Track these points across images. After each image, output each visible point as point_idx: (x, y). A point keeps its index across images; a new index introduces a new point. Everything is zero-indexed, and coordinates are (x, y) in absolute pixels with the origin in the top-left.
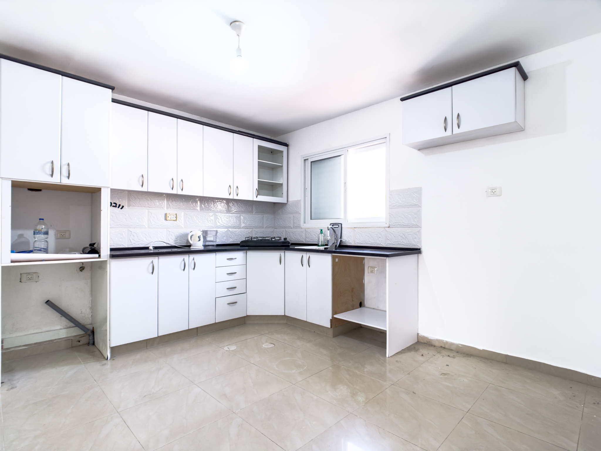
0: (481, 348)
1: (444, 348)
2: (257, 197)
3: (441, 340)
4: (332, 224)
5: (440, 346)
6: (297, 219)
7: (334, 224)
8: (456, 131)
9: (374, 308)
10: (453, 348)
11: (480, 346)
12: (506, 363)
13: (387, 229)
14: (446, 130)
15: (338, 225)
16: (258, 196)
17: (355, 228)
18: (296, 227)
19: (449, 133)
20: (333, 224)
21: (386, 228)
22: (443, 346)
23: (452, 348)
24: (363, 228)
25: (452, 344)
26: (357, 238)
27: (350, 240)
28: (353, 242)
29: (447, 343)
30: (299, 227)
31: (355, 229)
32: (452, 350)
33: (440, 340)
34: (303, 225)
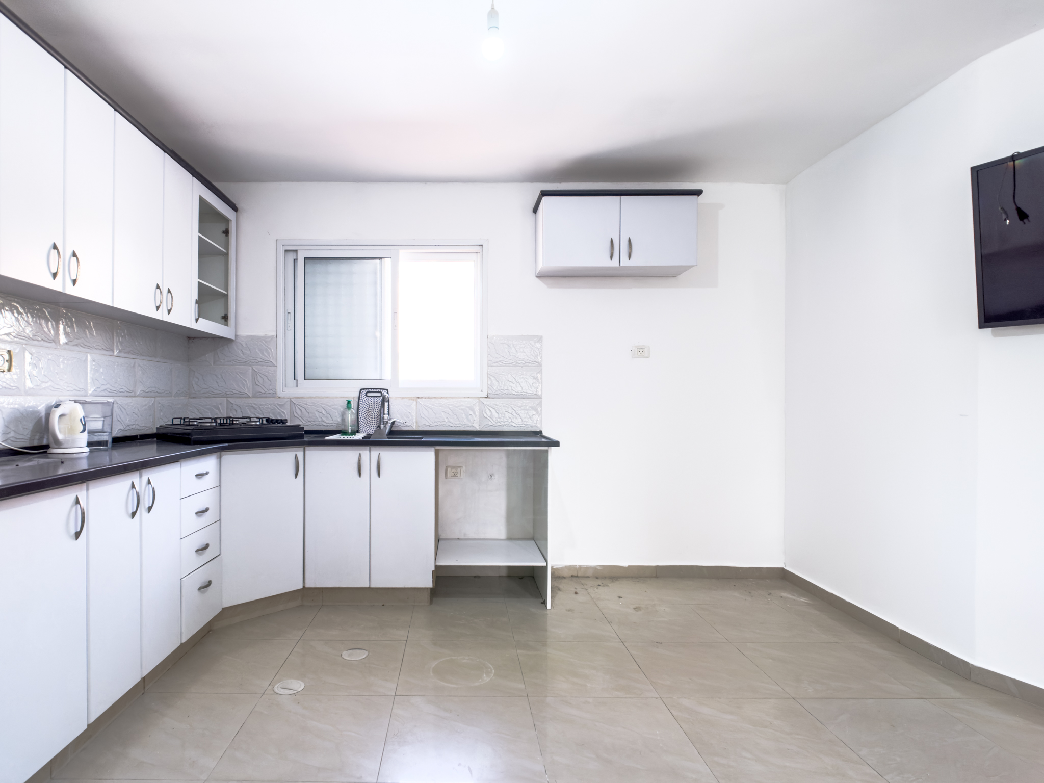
0: (625, 564)
1: (577, 577)
2: (197, 320)
3: (573, 566)
4: (364, 389)
5: (571, 575)
6: (265, 378)
7: (371, 390)
8: (625, 262)
9: (458, 539)
10: (590, 573)
11: (625, 561)
12: (656, 577)
13: (486, 401)
14: (611, 257)
15: (381, 393)
16: (200, 318)
17: (418, 398)
18: (264, 395)
19: (615, 263)
20: (367, 391)
21: (481, 399)
22: (575, 574)
23: (588, 575)
24: (435, 398)
25: (588, 568)
26: (423, 416)
27: (407, 421)
28: (415, 424)
29: (580, 567)
30: (274, 395)
31: (419, 400)
32: (588, 577)
33: (570, 566)
34: (281, 390)
